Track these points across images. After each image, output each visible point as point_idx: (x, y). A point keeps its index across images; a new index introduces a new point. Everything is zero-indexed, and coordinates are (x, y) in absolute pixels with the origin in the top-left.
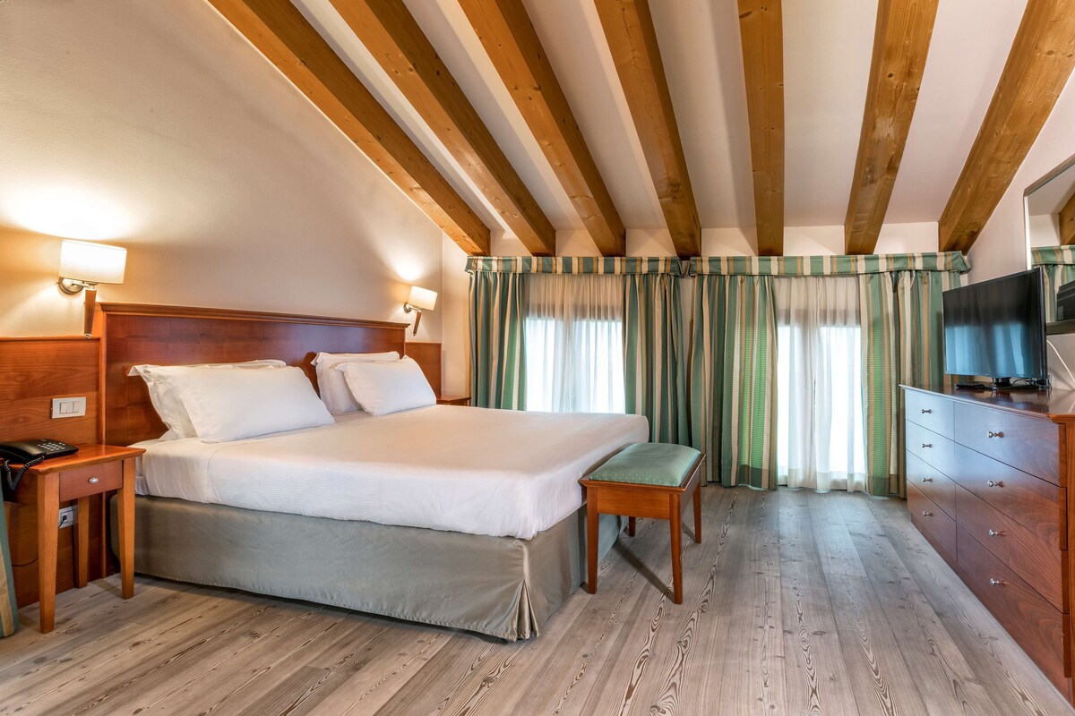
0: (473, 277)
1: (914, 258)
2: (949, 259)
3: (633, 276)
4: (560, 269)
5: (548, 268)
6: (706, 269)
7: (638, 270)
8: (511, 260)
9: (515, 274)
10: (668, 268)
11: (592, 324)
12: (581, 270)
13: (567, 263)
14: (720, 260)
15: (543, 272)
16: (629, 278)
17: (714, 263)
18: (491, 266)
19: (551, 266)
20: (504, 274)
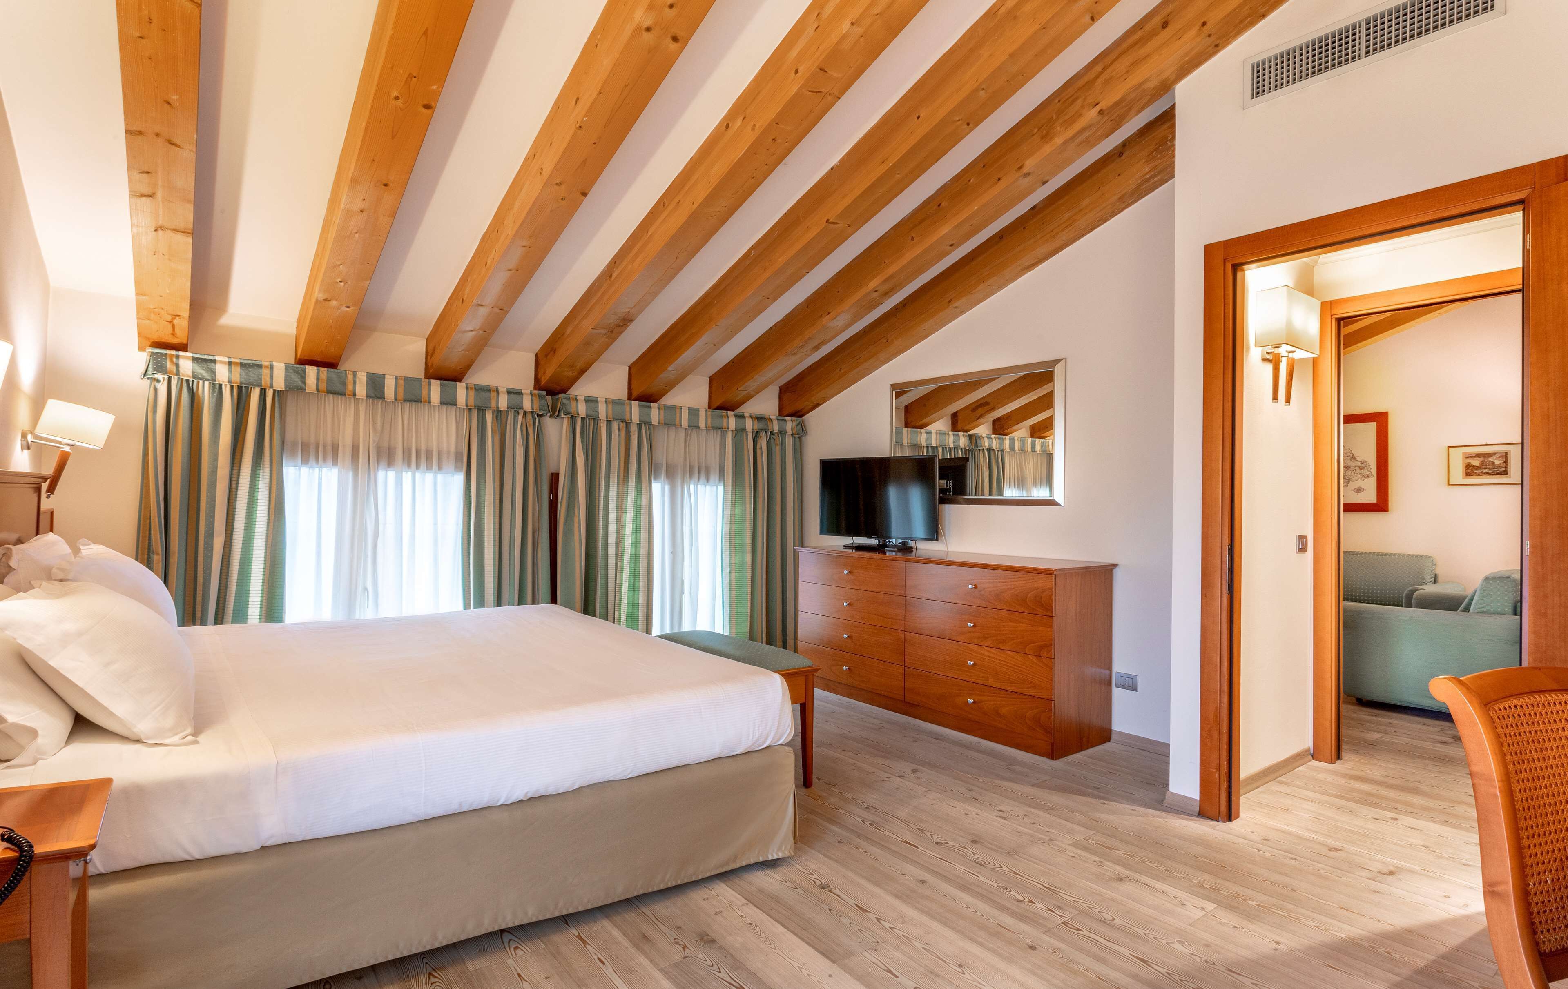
0: (162, 388)
1: (771, 420)
2: (795, 424)
3: (481, 411)
4: (361, 390)
5: (338, 387)
6: (582, 410)
7: (493, 404)
8: (260, 366)
9: (263, 392)
10: (536, 406)
11: (407, 476)
12: (401, 395)
13: (376, 385)
14: (597, 402)
15: (329, 392)
16: (475, 413)
17: (592, 405)
18: (213, 372)
19: (344, 384)
20: (240, 388)
